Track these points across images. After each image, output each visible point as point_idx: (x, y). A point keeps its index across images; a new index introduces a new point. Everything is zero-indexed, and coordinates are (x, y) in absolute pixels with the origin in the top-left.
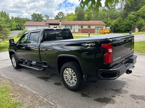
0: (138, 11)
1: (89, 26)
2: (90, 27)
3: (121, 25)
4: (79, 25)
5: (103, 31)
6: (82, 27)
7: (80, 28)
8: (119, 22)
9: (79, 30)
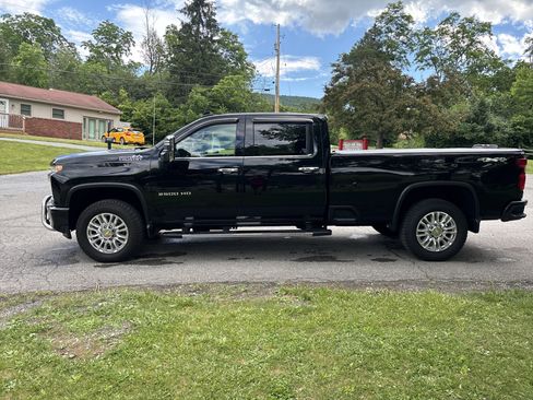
0: (216, 87)
1: (59, 112)
2: (62, 116)
3: (167, 122)
4: (10, 99)
5: (124, 136)
6: (26, 109)
7: (17, 111)
8: (162, 112)
9: (13, 121)
